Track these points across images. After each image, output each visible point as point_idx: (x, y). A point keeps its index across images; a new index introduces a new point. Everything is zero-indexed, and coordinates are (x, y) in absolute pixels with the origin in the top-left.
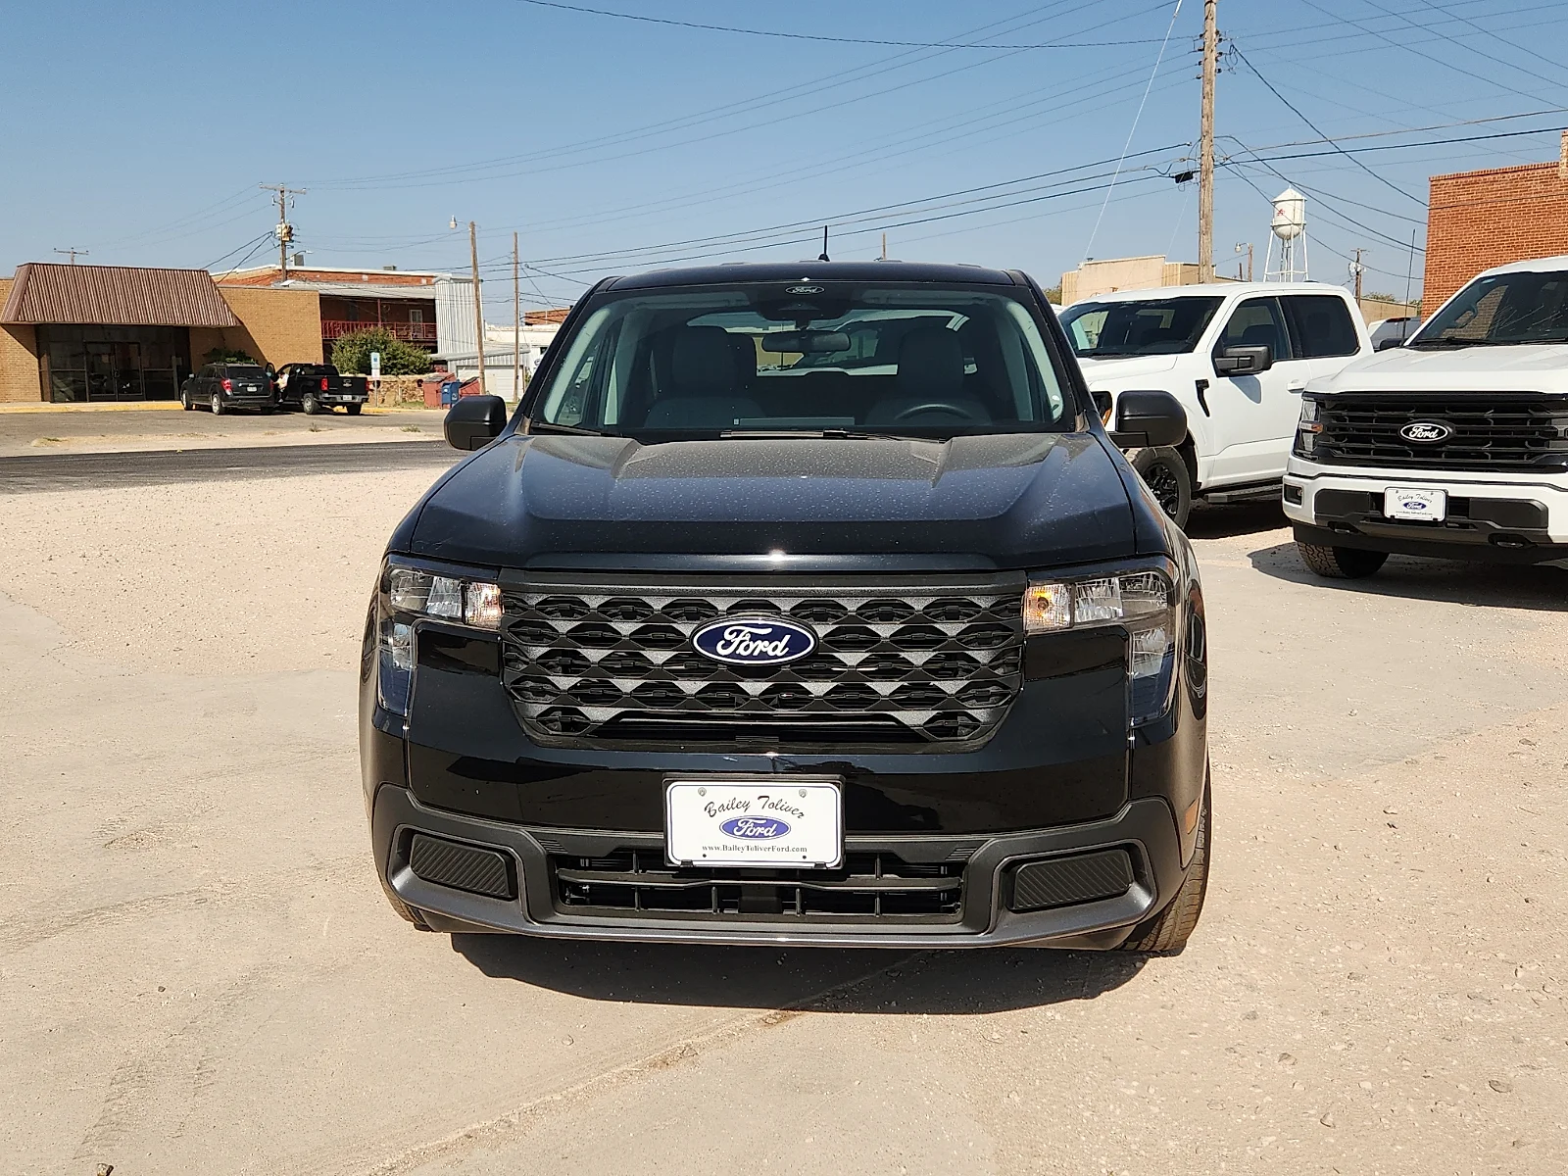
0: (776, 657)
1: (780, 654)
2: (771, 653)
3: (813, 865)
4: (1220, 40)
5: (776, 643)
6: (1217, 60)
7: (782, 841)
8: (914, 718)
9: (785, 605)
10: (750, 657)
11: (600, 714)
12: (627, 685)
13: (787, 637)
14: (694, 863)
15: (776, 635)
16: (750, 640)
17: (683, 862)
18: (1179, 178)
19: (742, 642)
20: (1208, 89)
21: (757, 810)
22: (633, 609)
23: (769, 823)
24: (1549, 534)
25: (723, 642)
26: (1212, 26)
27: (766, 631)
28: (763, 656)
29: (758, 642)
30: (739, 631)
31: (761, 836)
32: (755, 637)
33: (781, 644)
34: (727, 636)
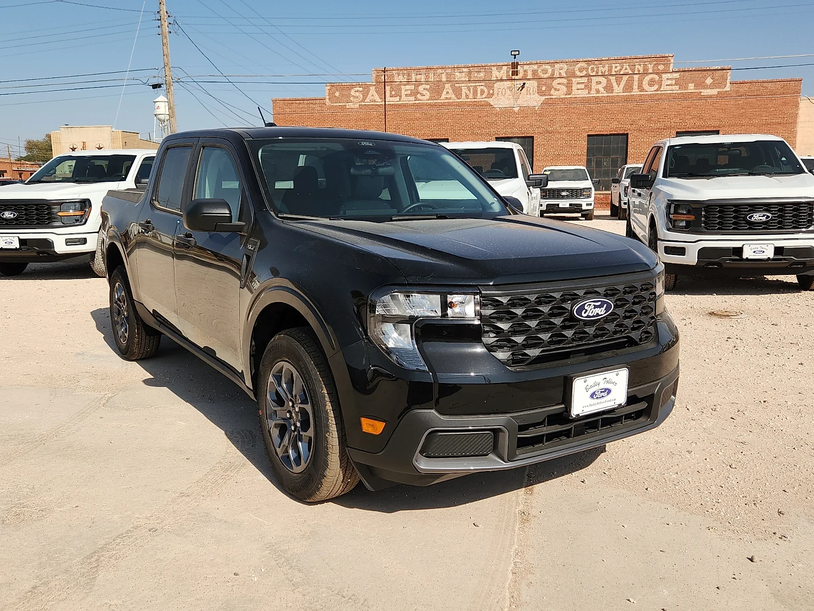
0: (602, 315)
1: (603, 314)
2: (600, 314)
3: (617, 406)
4: (169, 16)
5: (602, 308)
6: (168, 27)
7: (610, 397)
9: (601, 290)
10: (593, 316)
11: (534, 352)
12: (545, 337)
13: (605, 305)
14: (580, 415)
15: (601, 306)
16: (593, 308)
17: (576, 415)
18: (155, 86)
19: (591, 309)
20: (165, 41)
21: (602, 385)
22: (548, 300)
23: (605, 390)
25: (584, 311)
26: (164, 8)
27: (599, 304)
28: (598, 315)
29: (596, 309)
30: (590, 305)
31: (603, 396)
32: (595, 307)
33: (603, 309)
34: (586, 308)
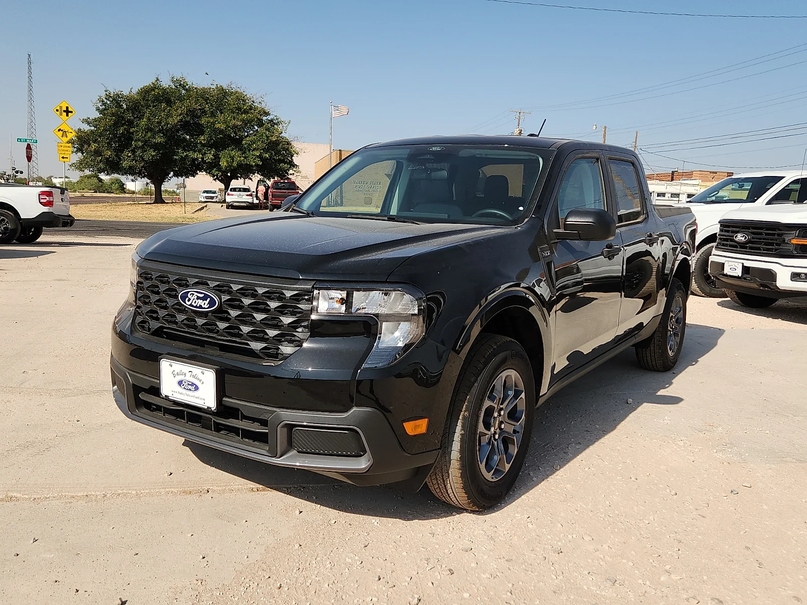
0: (205, 308)
1: (206, 307)
2: (203, 306)
3: (206, 407)
5: (205, 301)
7: (196, 393)
8: (257, 346)
9: (212, 284)
10: (196, 307)
11: (155, 325)
12: (162, 313)
13: (209, 299)
14: (170, 398)
15: (204, 299)
16: (197, 299)
17: (166, 396)
19: (194, 299)
21: (188, 378)
23: (193, 384)
24: (777, 285)
25: (187, 299)
27: (202, 296)
28: (201, 307)
29: (199, 300)
30: (193, 294)
31: (190, 390)
32: (198, 298)
33: (207, 302)
34: (189, 296)
